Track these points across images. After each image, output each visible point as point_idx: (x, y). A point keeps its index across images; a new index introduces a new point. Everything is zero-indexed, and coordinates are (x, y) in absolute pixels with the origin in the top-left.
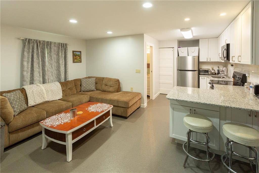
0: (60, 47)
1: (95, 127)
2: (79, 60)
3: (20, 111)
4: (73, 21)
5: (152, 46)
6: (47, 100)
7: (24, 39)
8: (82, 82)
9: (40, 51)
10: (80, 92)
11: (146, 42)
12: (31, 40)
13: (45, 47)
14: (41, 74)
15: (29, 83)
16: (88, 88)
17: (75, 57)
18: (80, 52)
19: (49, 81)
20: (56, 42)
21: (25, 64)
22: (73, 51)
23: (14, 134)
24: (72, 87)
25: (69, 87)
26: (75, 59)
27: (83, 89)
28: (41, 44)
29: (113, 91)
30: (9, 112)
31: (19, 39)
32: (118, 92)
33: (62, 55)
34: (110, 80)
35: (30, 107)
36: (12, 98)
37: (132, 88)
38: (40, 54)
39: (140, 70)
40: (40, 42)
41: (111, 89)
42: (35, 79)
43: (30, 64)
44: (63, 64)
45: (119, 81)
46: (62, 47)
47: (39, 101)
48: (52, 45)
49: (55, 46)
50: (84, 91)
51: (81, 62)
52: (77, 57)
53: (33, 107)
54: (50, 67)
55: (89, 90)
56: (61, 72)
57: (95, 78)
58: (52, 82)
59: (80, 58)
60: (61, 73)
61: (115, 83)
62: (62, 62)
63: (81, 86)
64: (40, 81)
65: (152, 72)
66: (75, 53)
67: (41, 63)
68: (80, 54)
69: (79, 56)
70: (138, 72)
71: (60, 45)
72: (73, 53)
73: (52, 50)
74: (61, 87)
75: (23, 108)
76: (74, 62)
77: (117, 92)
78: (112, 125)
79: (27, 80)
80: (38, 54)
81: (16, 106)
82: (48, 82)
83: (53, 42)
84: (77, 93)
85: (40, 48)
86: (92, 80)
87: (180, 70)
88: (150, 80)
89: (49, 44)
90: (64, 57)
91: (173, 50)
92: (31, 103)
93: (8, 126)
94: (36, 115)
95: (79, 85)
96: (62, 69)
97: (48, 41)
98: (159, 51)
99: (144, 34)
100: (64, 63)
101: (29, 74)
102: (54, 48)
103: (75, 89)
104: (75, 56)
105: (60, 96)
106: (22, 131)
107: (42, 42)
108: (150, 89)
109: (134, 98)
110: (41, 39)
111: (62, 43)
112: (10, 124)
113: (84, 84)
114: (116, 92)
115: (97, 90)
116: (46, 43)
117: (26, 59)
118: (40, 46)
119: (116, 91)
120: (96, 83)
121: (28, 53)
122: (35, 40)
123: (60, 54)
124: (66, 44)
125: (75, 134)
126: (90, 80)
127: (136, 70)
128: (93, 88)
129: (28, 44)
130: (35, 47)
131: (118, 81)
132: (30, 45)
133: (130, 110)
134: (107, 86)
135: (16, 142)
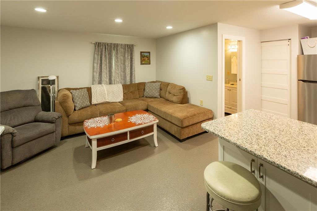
0: (127, 48)
1: (128, 141)
2: (148, 62)
3: (82, 107)
4: (119, 21)
5: (240, 40)
6: (107, 101)
7: (95, 43)
8: (146, 86)
9: (107, 53)
10: (143, 97)
11: (223, 35)
12: (100, 43)
13: (112, 49)
14: (108, 75)
15: (97, 83)
16: (151, 94)
17: (143, 59)
18: (149, 53)
19: (115, 82)
20: (122, 43)
21: (95, 65)
22: (141, 52)
23: (73, 126)
24: (134, 91)
25: (131, 91)
26: (143, 60)
27: (146, 94)
28: (109, 47)
29: (176, 101)
30: (69, 107)
31: (92, 43)
32: (183, 104)
33: (128, 56)
34: (175, 86)
35: (93, 105)
36: (76, 95)
37: (201, 101)
38: (107, 56)
39: (212, 76)
40: (108, 45)
41: (174, 99)
42: (102, 79)
43: (99, 65)
44: (128, 66)
45: (185, 89)
46: (128, 49)
47: (100, 100)
48: (119, 47)
49: (122, 48)
50: (146, 97)
51: (150, 64)
52: (145, 59)
53: (96, 105)
54: (117, 68)
55: (151, 97)
56: (127, 74)
57: (160, 83)
58: (118, 83)
59: (149, 59)
60: (126, 76)
61: (180, 91)
62: (128, 63)
63: (144, 90)
64: (107, 82)
65: (240, 80)
66: (143, 54)
67: (108, 64)
68: (149, 55)
69: (148, 58)
70: (210, 79)
71: (127, 46)
72: (141, 54)
73: (118, 52)
74: (122, 90)
75: (85, 105)
76: (142, 64)
77: (181, 104)
78: (156, 145)
79: (96, 80)
80: (105, 56)
81: (78, 102)
82: (113, 83)
83: (119, 44)
84: (139, 98)
85: (108, 51)
86: (156, 85)
87: (304, 81)
88: (237, 92)
89: (116, 46)
90: (130, 58)
91: (289, 43)
92: (94, 101)
93: (68, 118)
94: (90, 113)
95: (143, 90)
96: (128, 71)
97: (115, 44)
98: (261, 47)
99: (218, 23)
100: (130, 65)
101: (98, 74)
102: (121, 50)
103: (138, 93)
104: (143, 57)
105: (121, 99)
106: (78, 125)
107: (109, 45)
108: (237, 106)
109: (194, 115)
110: (109, 41)
111: (128, 45)
112: (70, 116)
113: (147, 90)
114: (179, 104)
115: (161, 97)
116: (114, 45)
117: (96, 61)
118: (108, 49)
119: (179, 102)
120: (161, 90)
121: (98, 55)
122: (103, 43)
123: (126, 56)
124: (132, 45)
125: (101, 142)
126: (154, 84)
127: (207, 76)
128: (157, 95)
129: (98, 47)
130: (104, 50)
131: (183, 89)
132: (99, 47)
133: (186, 132)
134: (170, 93)
135: (74, 133)
